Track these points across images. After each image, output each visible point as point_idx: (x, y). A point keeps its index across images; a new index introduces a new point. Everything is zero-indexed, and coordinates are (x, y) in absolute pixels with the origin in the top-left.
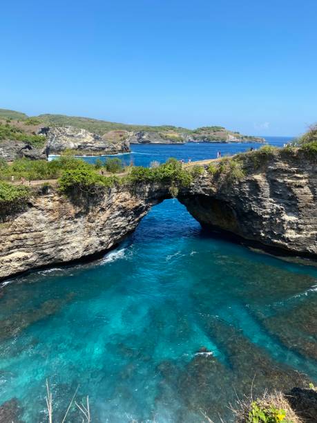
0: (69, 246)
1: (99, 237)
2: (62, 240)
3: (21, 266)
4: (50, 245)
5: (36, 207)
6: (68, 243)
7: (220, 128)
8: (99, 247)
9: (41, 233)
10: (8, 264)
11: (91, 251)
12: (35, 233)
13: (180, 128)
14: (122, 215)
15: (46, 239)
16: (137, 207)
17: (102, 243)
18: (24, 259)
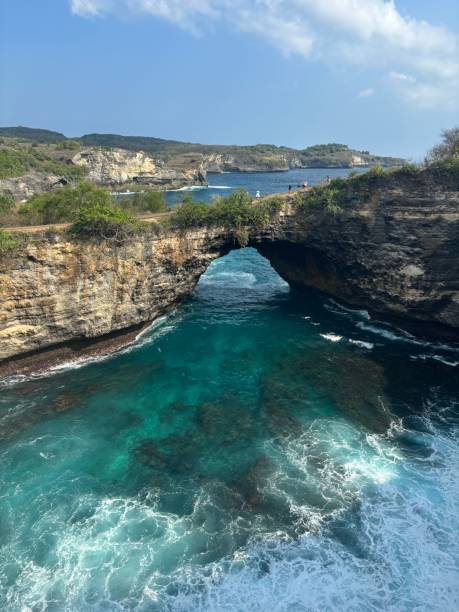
0: (92, 317)
1: (135, 303)
2: (82, 307)
3: (26, 344)
4: (65, 315)
5: (41, 262)
6: (91, 312)
7: (341, 146)
8: (137, 318)
9: (50, 298)
10: (7, 341)
11: (125, 323)
12: (41, 299)
13: (282, 147)
14: (168, 271)
15: (59, 307)
16: (188, 261)
17: (140, 312)
18: (28, 335)
